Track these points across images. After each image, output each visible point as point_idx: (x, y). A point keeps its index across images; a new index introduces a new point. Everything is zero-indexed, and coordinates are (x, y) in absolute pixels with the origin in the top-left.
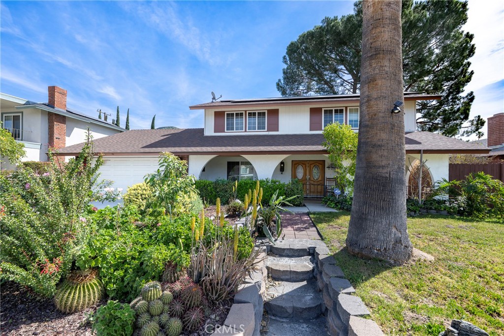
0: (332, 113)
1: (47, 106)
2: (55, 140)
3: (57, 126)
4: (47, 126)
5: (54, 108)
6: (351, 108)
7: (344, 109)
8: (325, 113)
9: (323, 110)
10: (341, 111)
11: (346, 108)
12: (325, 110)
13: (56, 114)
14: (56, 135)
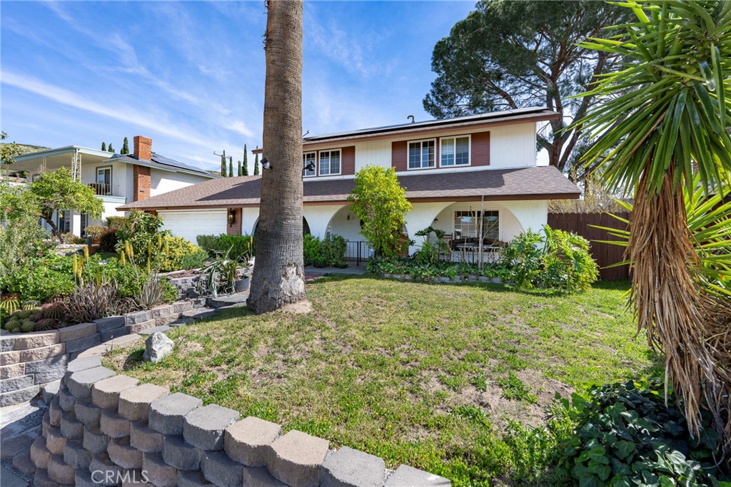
0: (420, 147)
1: (133, 157)
2: (139, 193)
3: (142, 179)
4: (133, 179)
5: (138, 159)
6: (443, 138)
7: (435, 140)
8: (410, 148)
9: (408, 143)
10: (432, 143)
11: (438, 138)
12: (410, 144)
13: (140, 166)
14: (140, 188)
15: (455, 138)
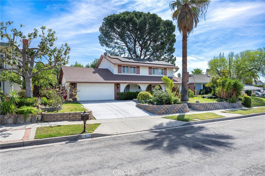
8: (153, 69)
15: (161, 68)
